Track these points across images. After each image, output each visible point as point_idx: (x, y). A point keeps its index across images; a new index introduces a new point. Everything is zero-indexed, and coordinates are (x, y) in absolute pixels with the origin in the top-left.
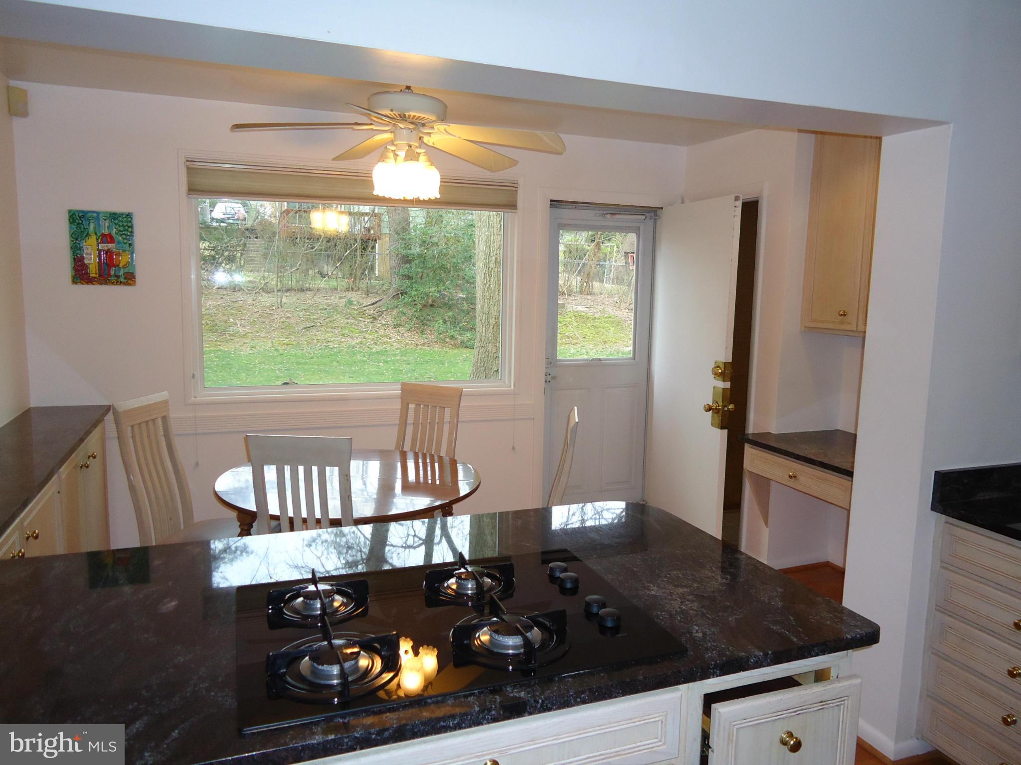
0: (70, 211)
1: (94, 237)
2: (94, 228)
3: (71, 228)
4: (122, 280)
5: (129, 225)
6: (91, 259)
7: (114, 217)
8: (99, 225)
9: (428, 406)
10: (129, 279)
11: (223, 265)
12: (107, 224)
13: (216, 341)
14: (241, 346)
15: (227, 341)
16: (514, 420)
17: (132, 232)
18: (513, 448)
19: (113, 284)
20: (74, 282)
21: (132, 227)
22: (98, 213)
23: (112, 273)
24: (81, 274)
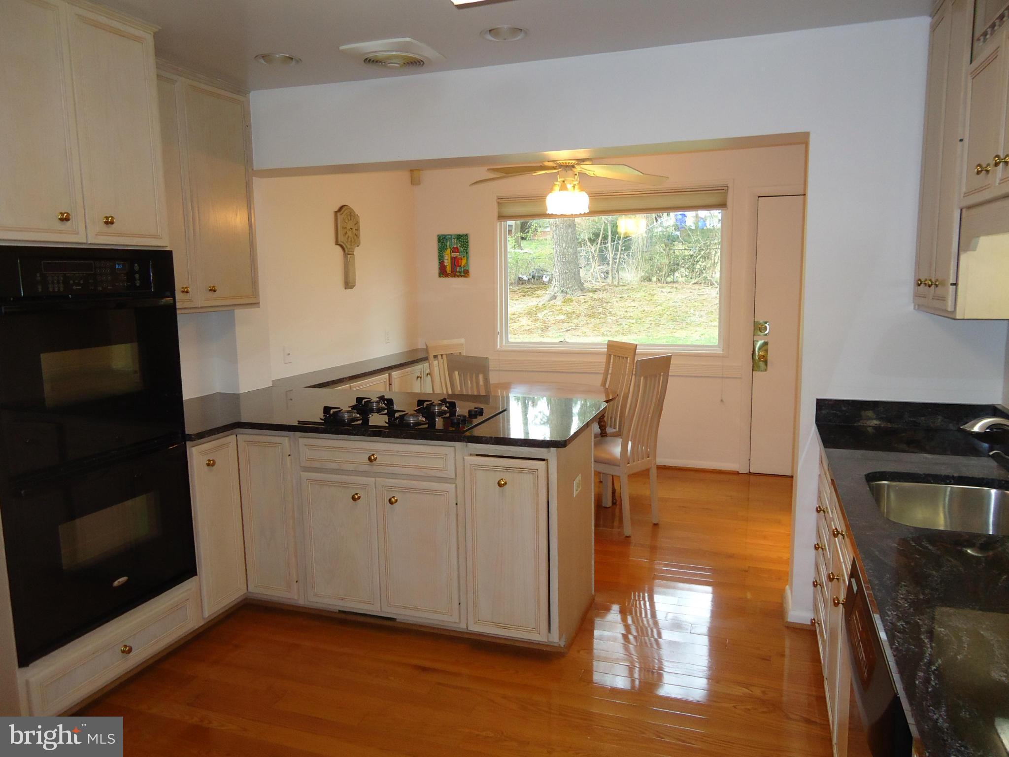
0: (438, 235)
1: (449, 250)
2: (450, 244)
3: (439, 245)
4: (462, 274)
5: (467, 241)
6: (448, 263)
7: (459, 237)
8: (452, 242)
9: (627, 358)
10: (466, 273)
11: (700, 263)
12: (456, 241)
13: (673, 329)
14: (692, 333)
15: (682, 329)
16: (722, 377)
17: (468, 245)
18: (722, 401)
19: (458, 276)
20: (440, 276)
21: (468, 242)
22: (451, 235)
23: (458, 270)
24: (443, 272)
